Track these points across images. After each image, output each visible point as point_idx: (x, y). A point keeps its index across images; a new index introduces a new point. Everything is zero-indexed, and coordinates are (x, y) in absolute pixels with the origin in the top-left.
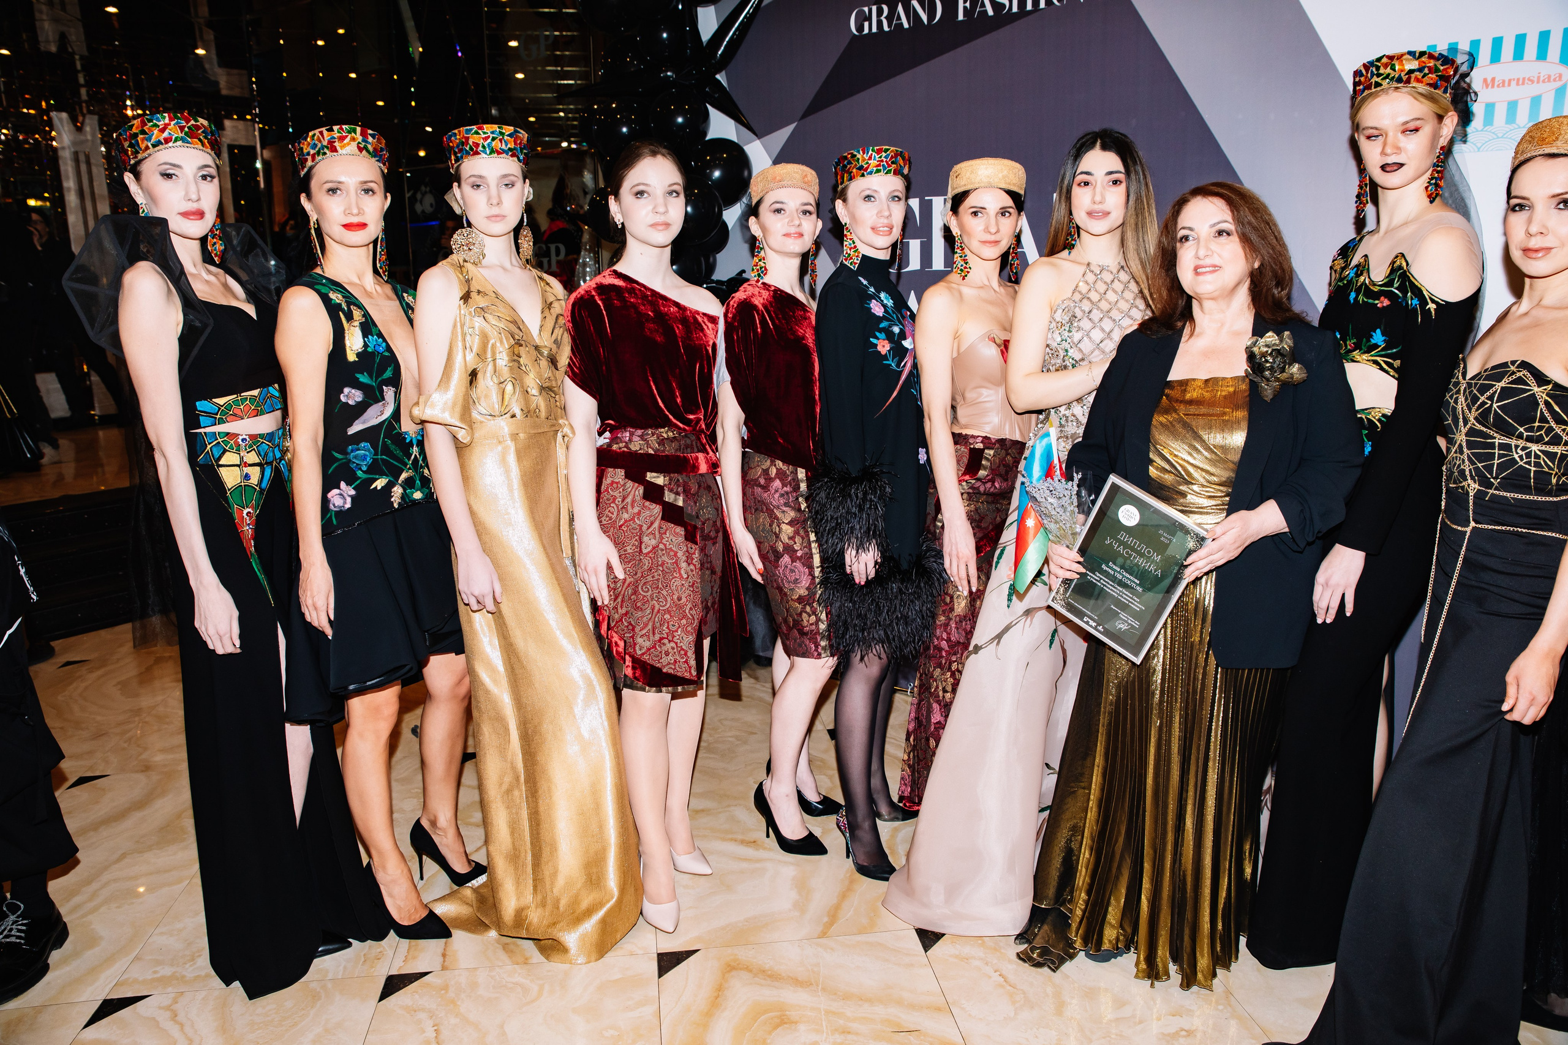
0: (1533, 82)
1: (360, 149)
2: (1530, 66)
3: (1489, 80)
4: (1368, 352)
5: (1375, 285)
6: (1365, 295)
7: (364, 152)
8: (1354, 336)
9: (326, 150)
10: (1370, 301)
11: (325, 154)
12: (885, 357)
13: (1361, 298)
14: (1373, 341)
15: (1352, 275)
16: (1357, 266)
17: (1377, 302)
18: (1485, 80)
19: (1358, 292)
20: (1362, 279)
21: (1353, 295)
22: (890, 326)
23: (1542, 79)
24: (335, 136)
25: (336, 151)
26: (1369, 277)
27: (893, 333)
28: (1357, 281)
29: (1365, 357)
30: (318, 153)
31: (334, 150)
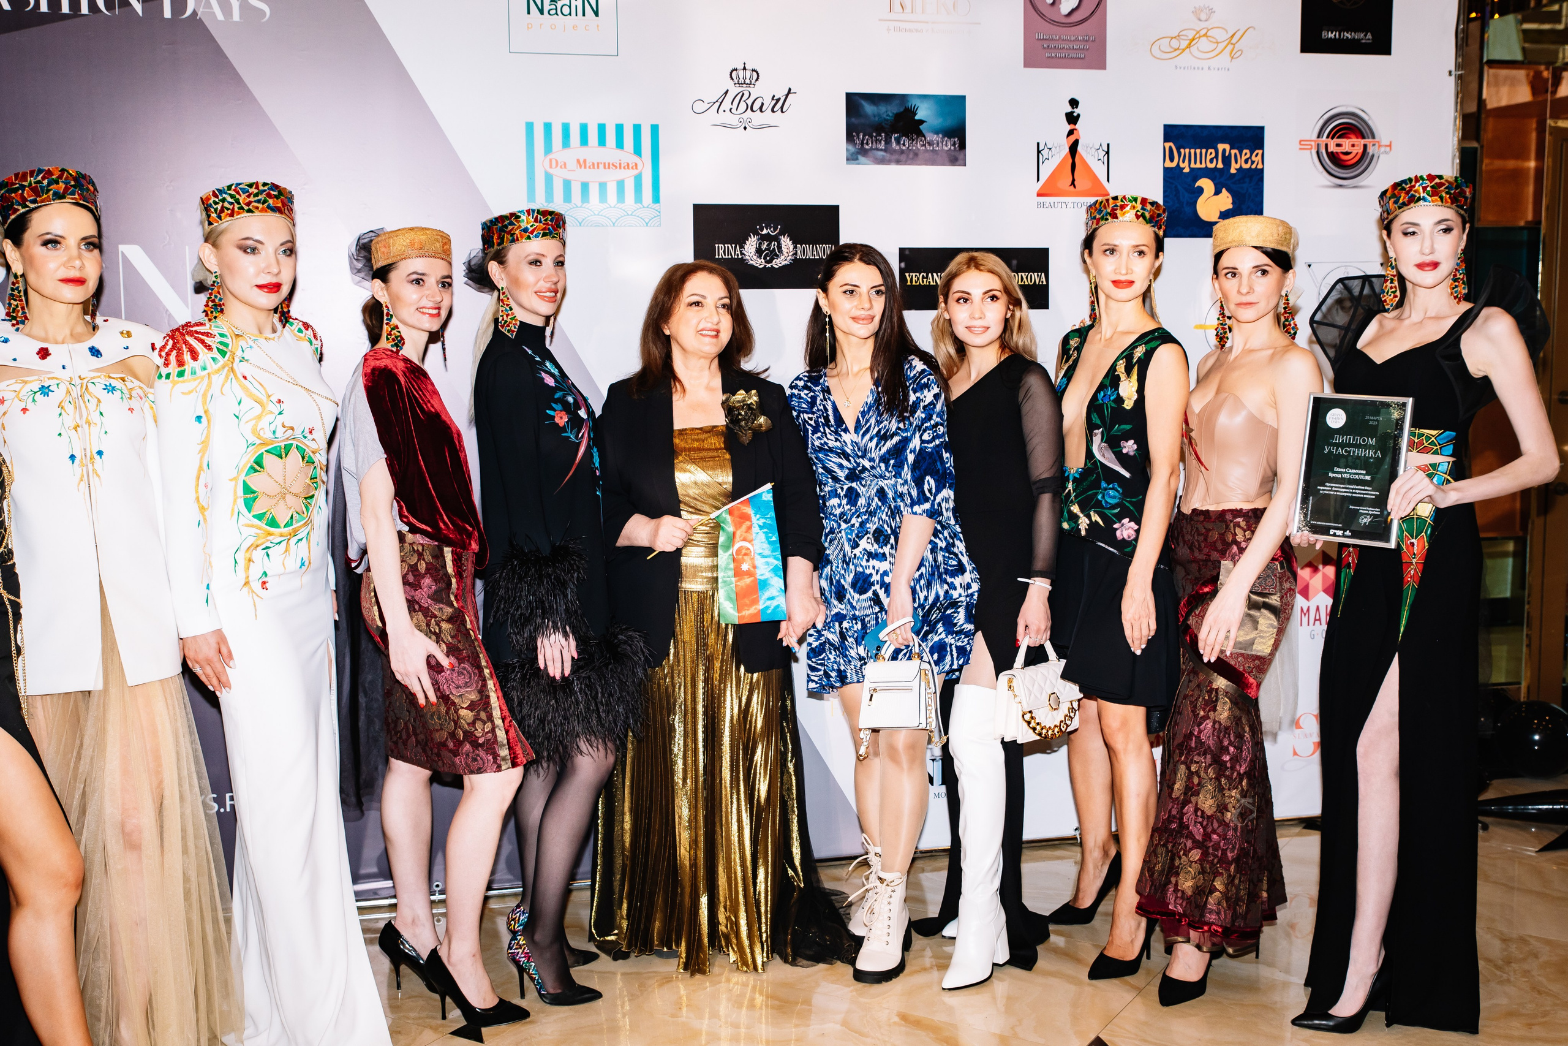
0: (616, 167)
1: (1138, 217)
2: (610, 154)
3: (582, 162)
7: (1141, 219)
9: (1109, 217)
11: (1107, 219)
18: (578, 161)
23: (622, 166)
24: (1118, 204)
25: (1117, 218)
30: (1102, 218)
31: (1115, 216)
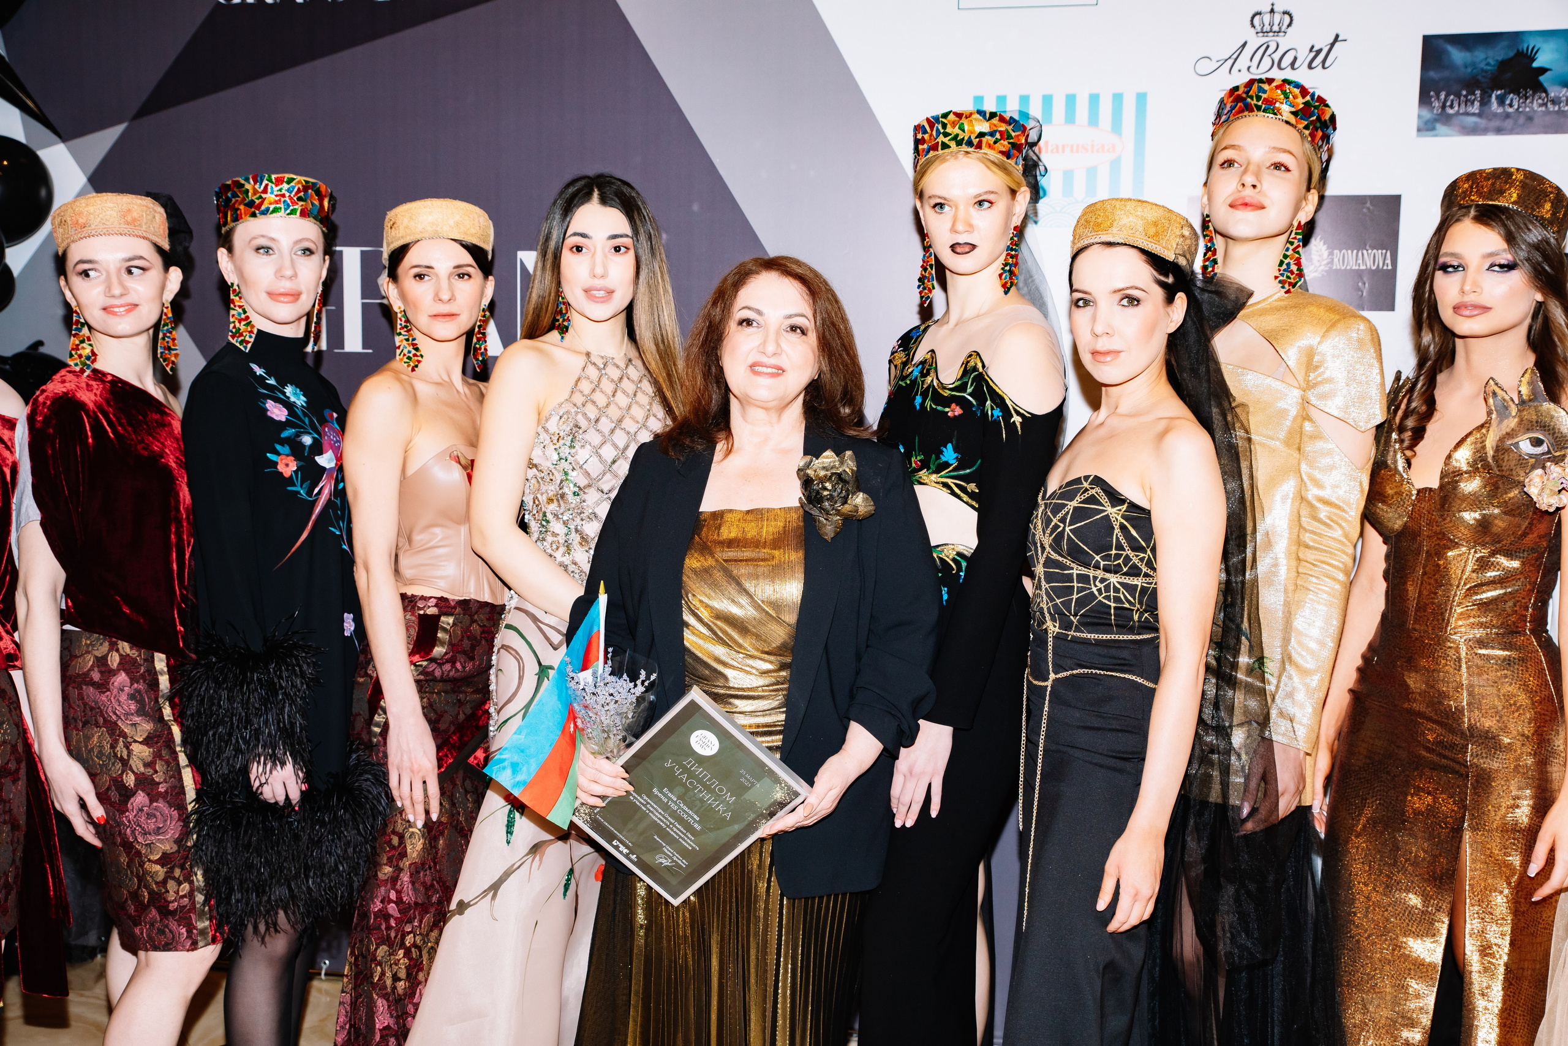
0: (1087, 150)
4: (937, 471)
5: (945, 388)
6: (933, 400)
8: (922, 451)
10: (939, 408)
12: (290, 481)
13: (928, 403)
14: (944, 459)
15: (916, 373)
16: (923, 363)
17: (947, 410)
19: (925, 395)
20: (929, 379)
21: (918, 400)
22: (298, 435)
23: (1096, 148)
26: (937, 378)
27: (302, 445)
28: (923, 382)
29: (934, 477)
